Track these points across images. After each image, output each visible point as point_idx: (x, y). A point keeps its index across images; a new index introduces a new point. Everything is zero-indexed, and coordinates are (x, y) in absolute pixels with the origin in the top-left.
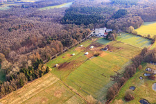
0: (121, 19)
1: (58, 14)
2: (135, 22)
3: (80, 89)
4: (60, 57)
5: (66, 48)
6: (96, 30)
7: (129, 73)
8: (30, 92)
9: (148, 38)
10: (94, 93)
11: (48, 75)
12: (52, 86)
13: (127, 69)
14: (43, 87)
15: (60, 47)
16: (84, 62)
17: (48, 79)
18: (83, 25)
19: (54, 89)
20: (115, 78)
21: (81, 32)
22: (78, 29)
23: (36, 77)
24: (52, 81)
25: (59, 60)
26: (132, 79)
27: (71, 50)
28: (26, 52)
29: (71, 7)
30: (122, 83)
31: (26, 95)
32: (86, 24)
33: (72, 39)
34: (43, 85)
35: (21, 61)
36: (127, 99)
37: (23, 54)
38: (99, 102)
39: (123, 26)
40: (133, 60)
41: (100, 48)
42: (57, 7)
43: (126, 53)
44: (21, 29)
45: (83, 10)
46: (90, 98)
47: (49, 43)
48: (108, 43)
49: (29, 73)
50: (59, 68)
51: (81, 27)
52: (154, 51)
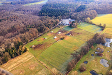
0: (82, 12)
1: (36, 8)
2: (91, 14)
4: (36, 40)
5: (41, 34)
6: (63, 20)
7: (84, 52)
8: (12, 66)
9: (100, 26)
10: (58, 66)
11: (26, 54)
12: (29, 61)
13: (82, 48)
15: (36, 33)
16: (53, 44)
17: (26, 56)
18: (54, 17)
19: (30, 64)
20: (74, 55)
21: (52, 22)
24: (28, 58)
25: (35, 42)
26: (86, 56)
27: (44, 35)
28: (11, 37)
29: (47, 4)
31: (9, 68)
32: (56, 16)
33: (45, 27)
34: (22, 61)
35: (6, 43)
36: (81, 70)
37: (9, 38)
39: (83, 17)
40: (88, 42)
41: (66, 33)
42: (37, 3)
43: (83, 37)
44: (9, 20)
45: (55, 6)
46: (54, 70)
47: (29, 30)
48: (71, 30)
49: (12, 52)
50: (35, 48)
51: (53, 19)
52: (103, 36)
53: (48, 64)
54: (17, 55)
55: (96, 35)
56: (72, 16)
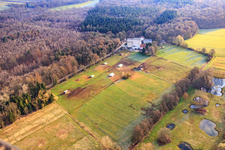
0: (166, 25)
1: (76, 16)
2: (186, 29)
3: (95, 126)
4: (73, 79)
5: (83, 67)
6: (129, 40)
7: (168, 105)
8: (23, 131)
9: (203, 53)
10: (115, 133)
11: (52, 106)
12: (56, 122)
13: (165, 98)
14: (43, 124)
15: (73, 65)
16: (105, 88)
17: (51, 111)
18: (110, 34)
19: (58, 126)
20: (148, 112)
21: (106, 44)
23: (33, 109)
24: (56, 116)
25: (71, 84)
26: (173, 113)
27: (90, 70)
28: (24, 72)
29: (97, 7)
31: (16, 135)
33: (92, 54)
34: (43, 120)
35: (12, 85)
36: (161, 142)
39: (169, 35)
40: (176, 85)
41: (133, 67)
43: (168, 74)
44: (21, 39)
45: (113, 11)
46: (106, 141)
48: (144, 60)
50: (69, 95)
51: (107, 37)
52: (207, 73)
53: (94, 128)
54: (34, 109)
55: (194, 72)
56: (147, 31)
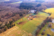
0: (39, 7)
1: (17, 5)
2: (44, 8)
3: (26, 31)
4: (19, 20)
5: (21, 17)
6: (31, 11)
8: (9, 33)
9: (49, 13)
11: (15, 26)
12: (17, 30)
14: (13, 31)
15: (19, 16)
16: (27, 22)
17: (15, 28)
19: (17, 31)
20: (38, 27)
21: (26, 11)
22: (25, 10)
24: (16, 29)
26: (44, 27)
29: (22, 3)
30: (41, 29)
31: (7, 33)
32: (28, 9)
33: (23, 14)
34: (14, 30)
35: (5, 22)
36: (43, 34)
37: (6, 19)
38: (33, 35)
39: (40, 9)
40: (44, 21)
42: (17, 3)
45: (26, 4)
47: (15, 15)
48: (35, 15)
49: (8, 26)
50: (19, 24)
54: (11, 27)
